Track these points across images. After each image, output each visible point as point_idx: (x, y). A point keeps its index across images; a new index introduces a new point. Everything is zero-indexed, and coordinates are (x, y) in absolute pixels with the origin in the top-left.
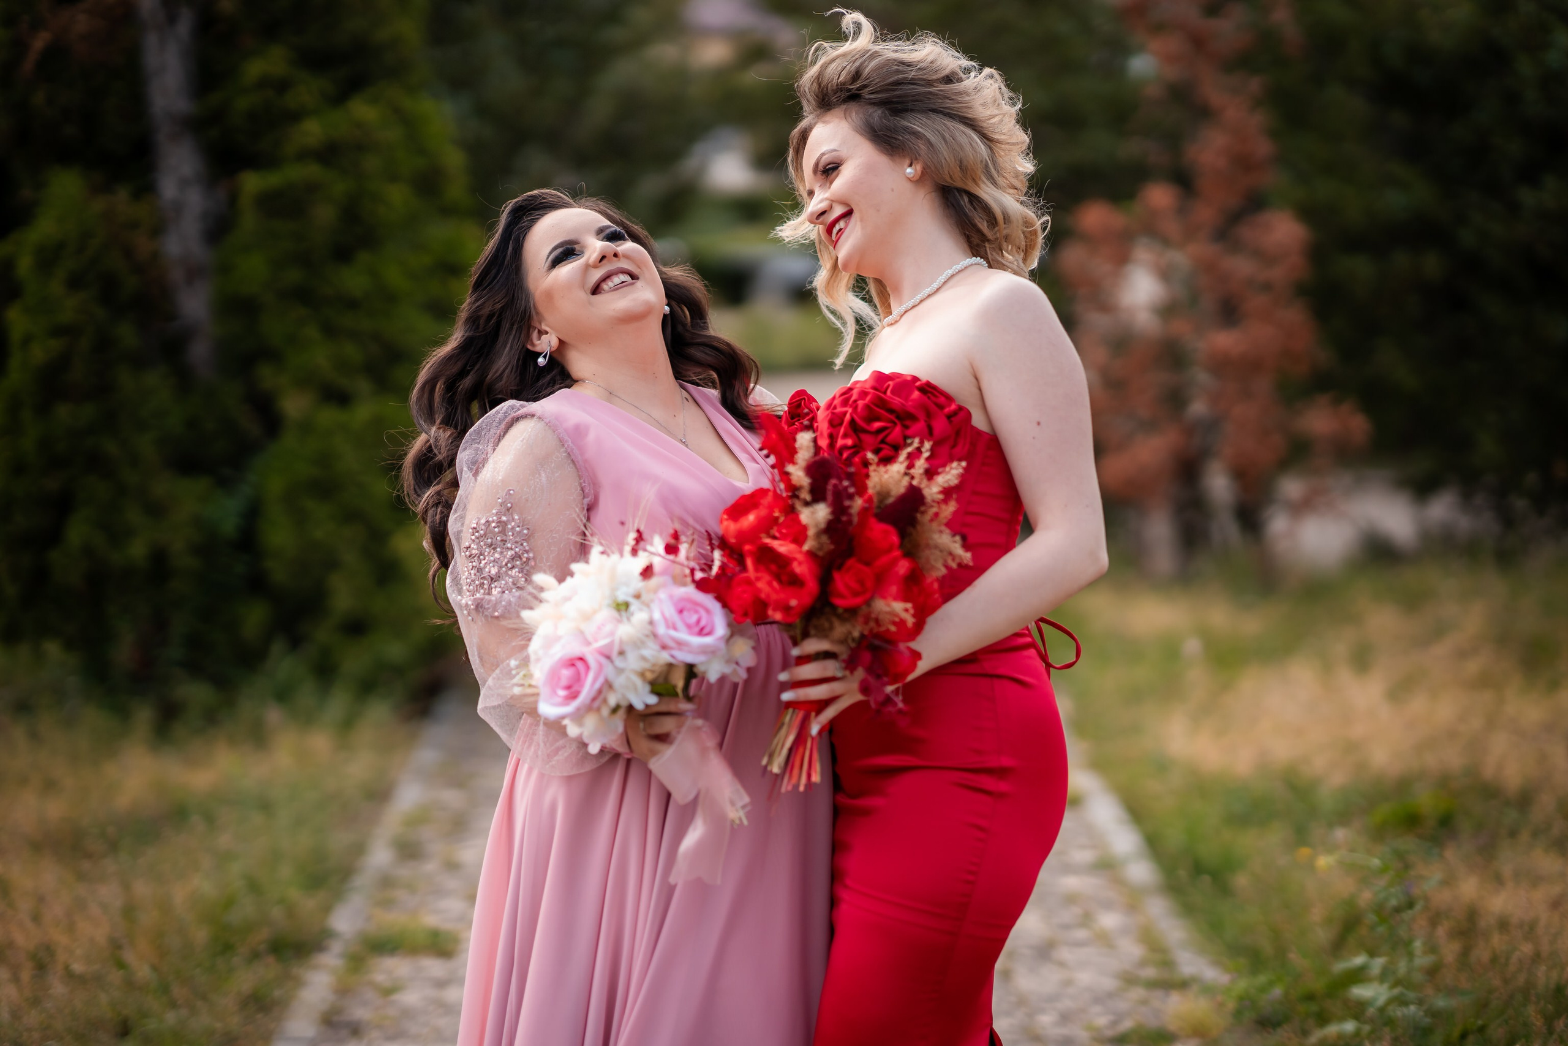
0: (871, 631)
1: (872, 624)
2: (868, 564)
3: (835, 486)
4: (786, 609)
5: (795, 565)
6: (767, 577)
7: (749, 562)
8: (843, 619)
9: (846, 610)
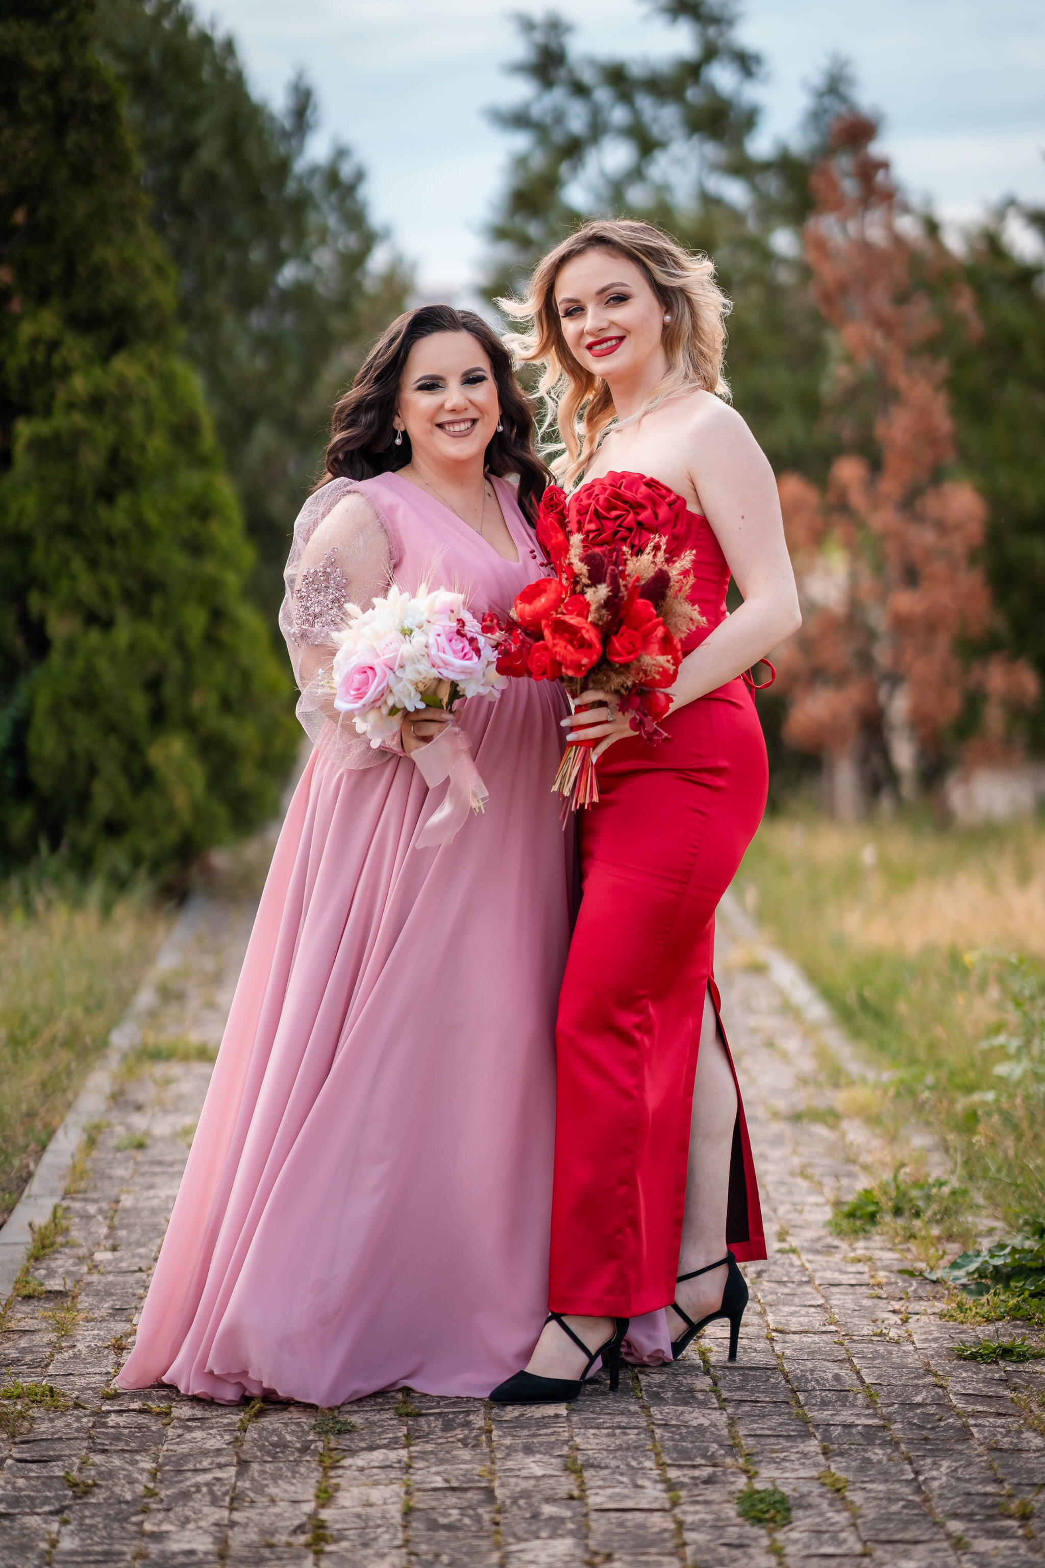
0: (640, 681)
1: (641, 675)
2: (635, 629)
3: (613, 570)
4: (577, 666)
5: (584, 631)
6: (562, 643)
7: (547, 633)
8: (618, 673)
9: (621, 666)
